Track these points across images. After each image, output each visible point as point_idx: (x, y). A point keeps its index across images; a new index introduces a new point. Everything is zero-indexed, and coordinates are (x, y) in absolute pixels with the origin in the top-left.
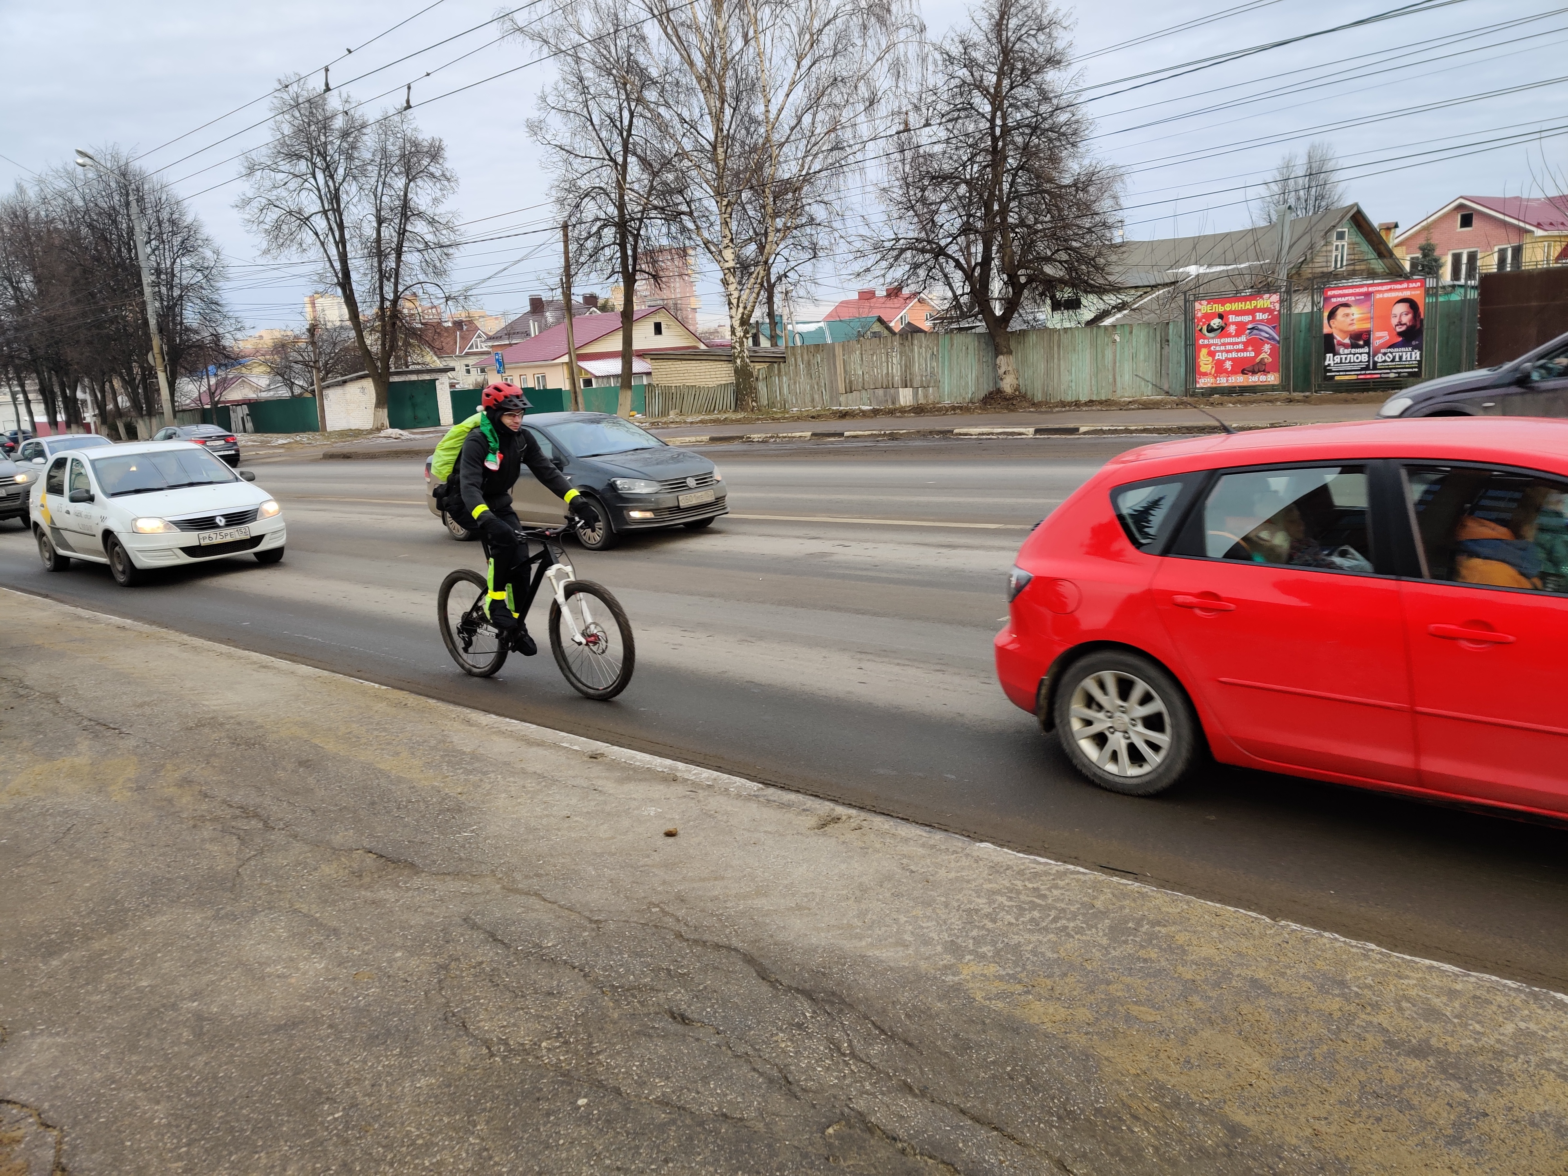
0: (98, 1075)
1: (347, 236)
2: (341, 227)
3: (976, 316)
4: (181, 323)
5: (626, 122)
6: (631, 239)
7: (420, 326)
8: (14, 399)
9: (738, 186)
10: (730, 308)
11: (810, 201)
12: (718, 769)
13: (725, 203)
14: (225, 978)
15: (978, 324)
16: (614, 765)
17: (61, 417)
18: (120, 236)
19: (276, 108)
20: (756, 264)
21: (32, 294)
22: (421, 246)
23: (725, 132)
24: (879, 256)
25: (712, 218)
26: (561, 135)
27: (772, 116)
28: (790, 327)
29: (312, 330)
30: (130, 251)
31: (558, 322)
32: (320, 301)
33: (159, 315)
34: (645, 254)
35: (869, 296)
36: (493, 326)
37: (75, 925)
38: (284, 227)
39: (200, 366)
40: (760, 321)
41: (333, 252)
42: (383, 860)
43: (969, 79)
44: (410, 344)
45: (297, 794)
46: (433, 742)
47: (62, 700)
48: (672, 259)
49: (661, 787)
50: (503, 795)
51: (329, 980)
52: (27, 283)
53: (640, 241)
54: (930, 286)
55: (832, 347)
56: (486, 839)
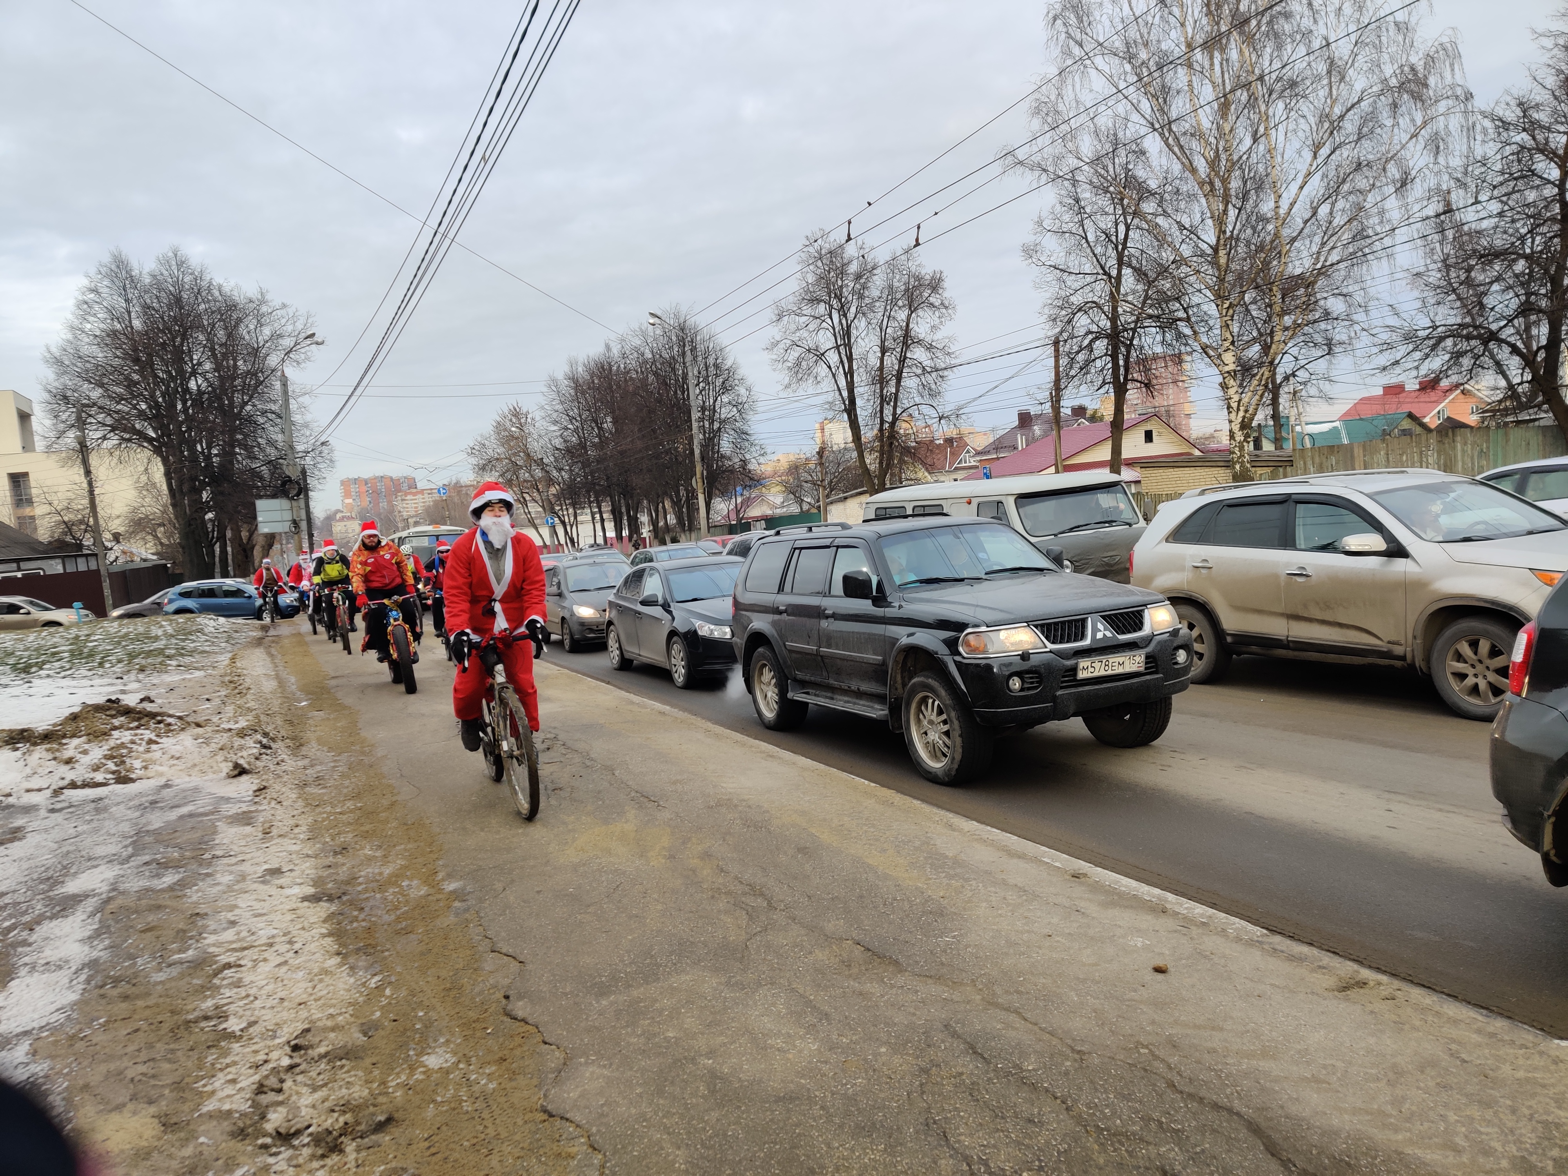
0: (633, 1111)
1: (855, 367)
2: (850, 359)
3: (1539, 406)
4: (718, 452)
5: (1121, 236)
6: (1123, 349)
7: (914, 444)
8: (593, 518)
9: (1241, 286)
10: (1230, 413)
11: (1325, 295)
12: (1213, 906)
13: (1226, 306)
14: (734, 1042)
15: (1543, 415)
16: (1097, 887)
17: (625, 533)
18: (677, 381)
19: (803, 261)
20: (1260, 365)
21: (611, 433)
22: (919, 371)
23: (1228, 234)
24: (1411, 347)
25: (1211, 322)
26: (1055, 255)
27: (1282, 212)
28: (1298, 429)
29: (821, 453)
30: (683, 393)
31: (1045, 435)
32: (829, 427)
33: (702, 446)
34: (1138, 363)
35: (1398, 390)
36: (980, 442)
37: (620, 972)
38: (804, 363)
39: (731, 488)
40: (1263, 423)
41: (842, 383)
42: (870, 953)
43: (1530, 143)
44: (905, 462)
45: (796, 878)
46: (917, 843)
47: (617, 773)
48: (1166, 366)
49: (1149, 918)
50: (984, 904)
51: (822, 1062)
52: (608, 424)
53: (1133, 351)
54: (1477, 375)
55: (1349, 448)
56: (967, 946)
